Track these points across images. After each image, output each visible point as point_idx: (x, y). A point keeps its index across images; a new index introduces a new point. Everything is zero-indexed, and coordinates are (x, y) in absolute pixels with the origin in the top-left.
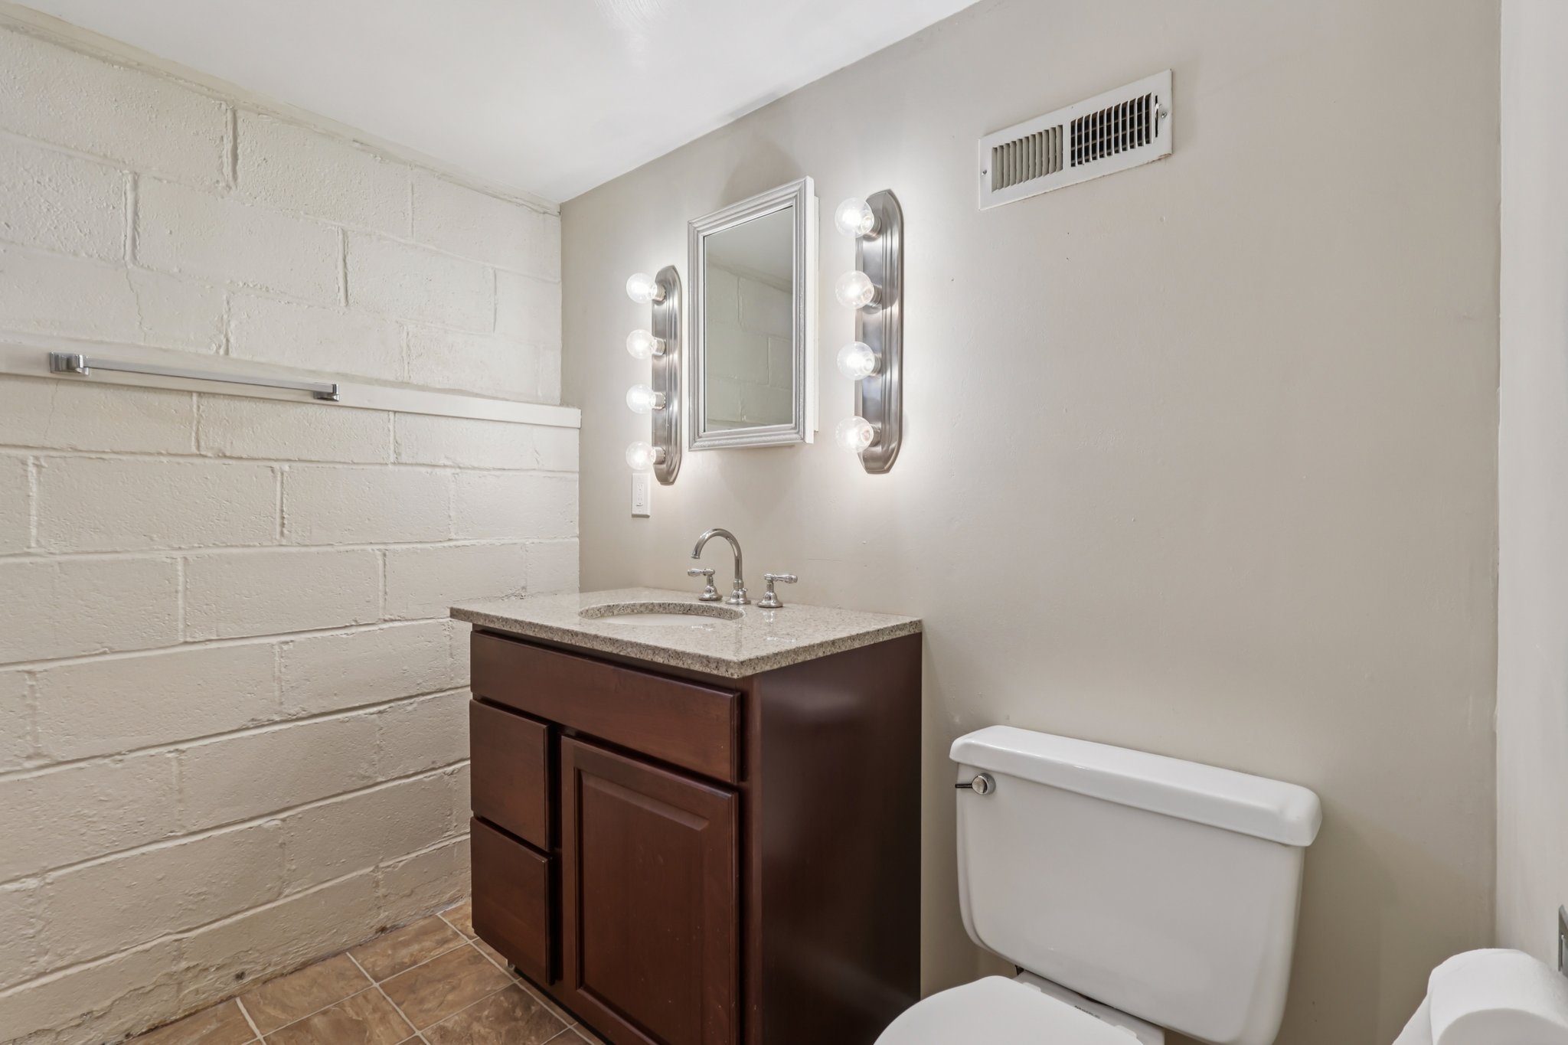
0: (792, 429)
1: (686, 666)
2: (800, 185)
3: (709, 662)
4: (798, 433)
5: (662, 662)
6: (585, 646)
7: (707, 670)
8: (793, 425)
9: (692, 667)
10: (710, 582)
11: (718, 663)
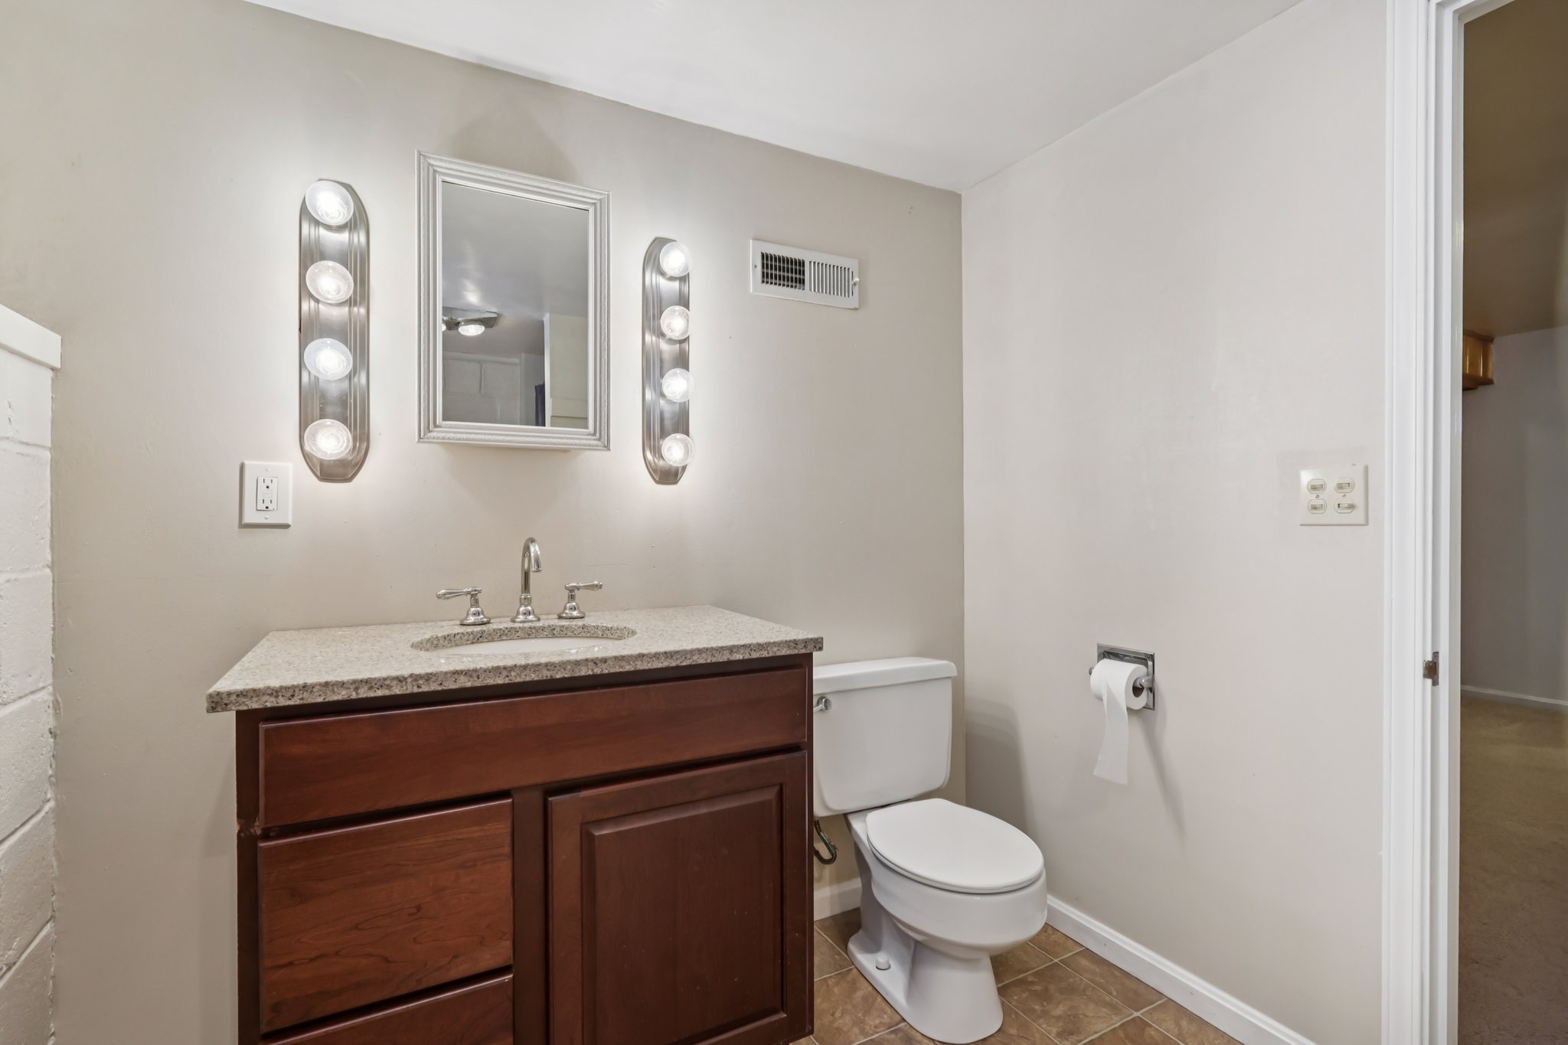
0: (588, 435)
1: (771, 654)
2: (602, 196)
3: (797, 644)
4: (599, 439)
5: (741, 658)
6: (621, 670)
7: (796, 652)
8: (591, 429)
9: (779, 654)
10: (475, 602)
11: (806, 642)
